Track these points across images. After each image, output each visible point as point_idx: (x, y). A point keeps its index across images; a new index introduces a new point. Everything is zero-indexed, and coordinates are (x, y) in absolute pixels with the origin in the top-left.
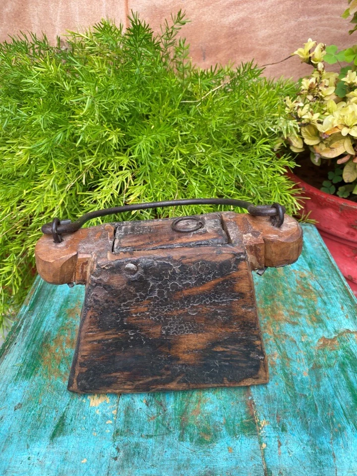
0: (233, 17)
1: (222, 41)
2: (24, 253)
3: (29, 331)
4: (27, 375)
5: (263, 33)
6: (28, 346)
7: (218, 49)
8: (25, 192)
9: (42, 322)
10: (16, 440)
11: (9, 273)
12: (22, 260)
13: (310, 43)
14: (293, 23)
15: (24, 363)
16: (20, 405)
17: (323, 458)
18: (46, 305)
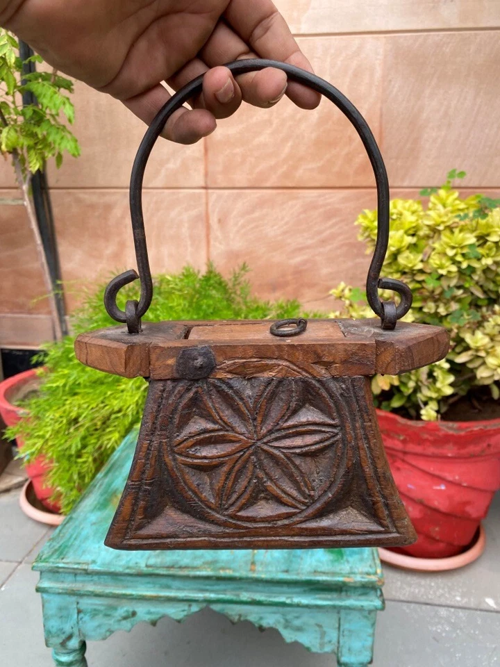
0: (298, 259)
1: (289, 278)
2: (100, 447)
3: (103, 487)
4: (99, 509)
5: (325, 271)
6: (102, 495)
7: (286, 284)
8: (109, 393)
9: (112, 483)
10: (91, 538)
11: (85, 462)
12: (96, 455)
13: (342, 285)
14: (350, 264)
15: (99, 503)
16: (94, 524)
17: (294, 559)
18: (117, 473)
